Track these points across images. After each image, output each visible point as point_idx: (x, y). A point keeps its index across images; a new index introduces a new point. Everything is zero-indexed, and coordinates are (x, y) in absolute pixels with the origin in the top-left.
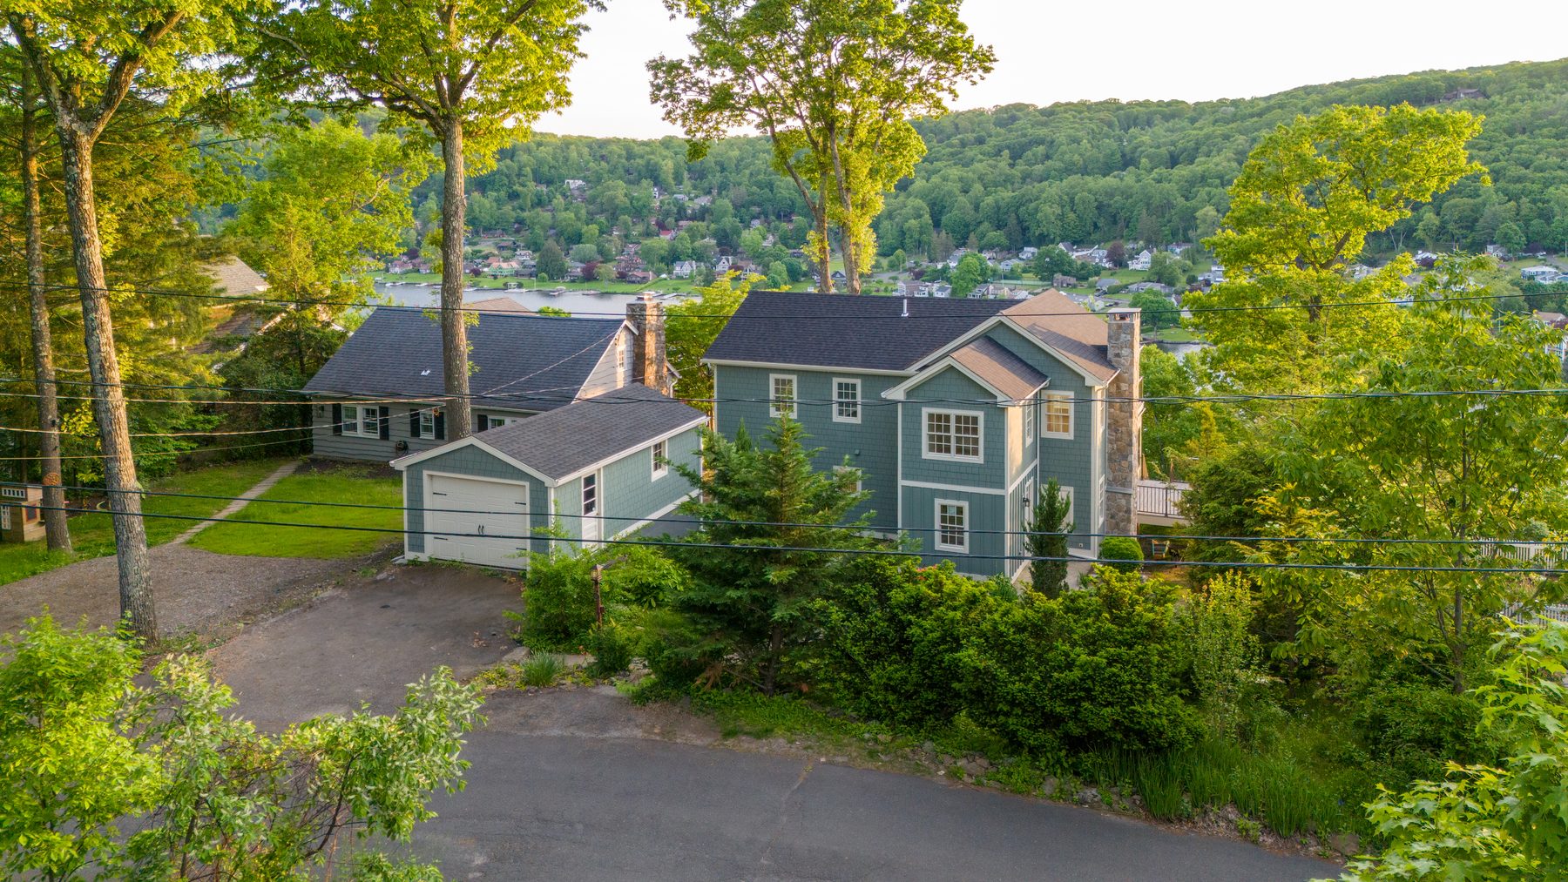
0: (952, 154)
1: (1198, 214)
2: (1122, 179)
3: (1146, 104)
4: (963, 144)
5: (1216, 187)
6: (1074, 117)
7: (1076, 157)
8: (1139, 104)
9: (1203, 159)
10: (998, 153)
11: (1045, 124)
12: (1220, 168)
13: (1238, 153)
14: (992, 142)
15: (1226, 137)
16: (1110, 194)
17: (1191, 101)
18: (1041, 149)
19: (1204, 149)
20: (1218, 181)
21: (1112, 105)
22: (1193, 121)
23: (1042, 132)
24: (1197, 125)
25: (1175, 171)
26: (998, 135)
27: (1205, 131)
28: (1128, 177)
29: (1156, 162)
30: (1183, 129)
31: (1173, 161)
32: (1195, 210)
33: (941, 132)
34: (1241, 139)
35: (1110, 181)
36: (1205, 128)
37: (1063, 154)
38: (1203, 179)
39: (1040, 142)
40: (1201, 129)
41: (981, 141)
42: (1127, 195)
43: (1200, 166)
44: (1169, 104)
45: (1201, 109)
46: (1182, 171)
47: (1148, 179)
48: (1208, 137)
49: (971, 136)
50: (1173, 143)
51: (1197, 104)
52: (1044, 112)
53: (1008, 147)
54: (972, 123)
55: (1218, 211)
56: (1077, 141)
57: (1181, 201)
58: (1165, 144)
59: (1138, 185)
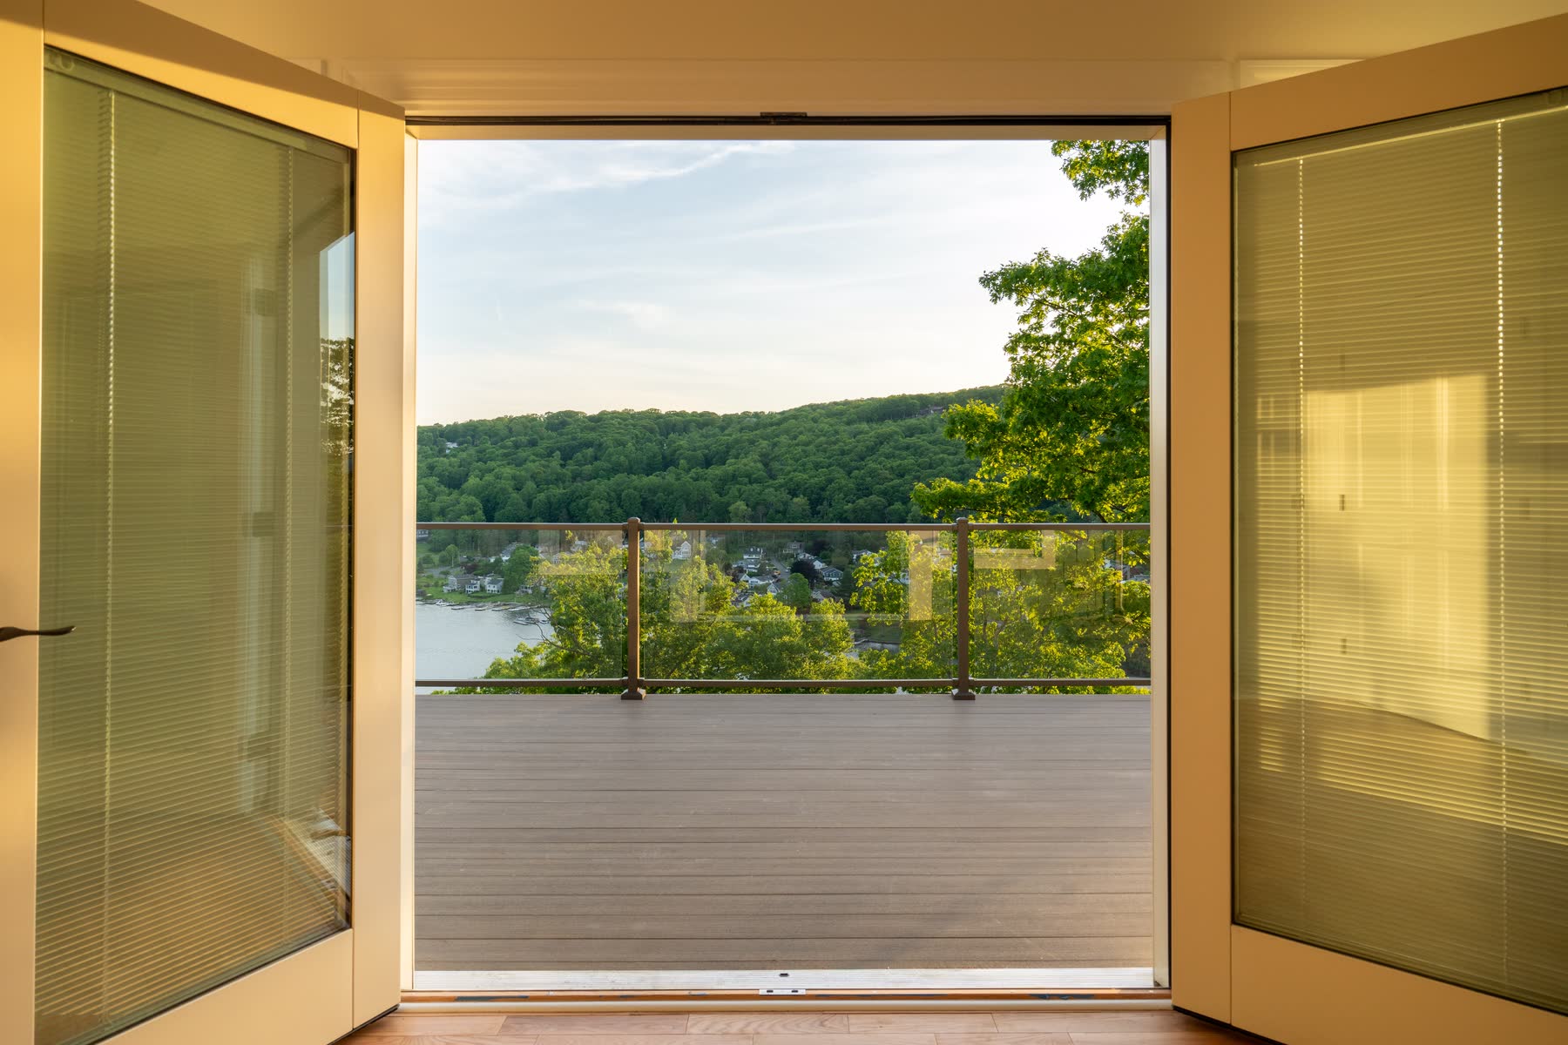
0: (506, 455)
1: (731, 508)
2: (663, 478)
3: (682, 414)
4: (517, 446)
5: (746, 485)
6: (619, 423)
7: (622, 458)
8: (676, 414)
9: (733, 460)
10: (550, 454)
11: (593, 429)
12: (748, 468)
13: (762, 455)
14: (544, 444)
15: (752, 442)
16: (653, 490)
17: (720, 413)
18: (590, 451)
19: (733, 452)
20: (746, 480)
21: (653, 416)
22: (723, 429)
23: (591, 436)
24: (726, 432)
25: (710, 471)
26: (550, 438)
27: (734, 436)
28: (669, 476)
29: (694, 464)
30: (714, 435)
31: (707, 462)
32: (729, 504)
33: (496, 435)
34: (764, 443)
35: (653, 479)
36: (733, 435)
37: (610, 455)
38: (734, 478)
39: (588, 444)
40: (730, 435)
41: (533, 443)
42: (668, 491)
43: (730, 466)
44: (702, 415)
45: (728, 420)
46: (716, 471)
47: (686, 478)
48: (737, 441)
49: (524, 439)
50: (707, 447)
51: (725, 416)
52: (592, 419)
53: (558, 449)
54: (526, 427)
55: (747, 505)
56: (624, 444)
57: (715, 497)
58: (700, 448)
59: (677, 483)
